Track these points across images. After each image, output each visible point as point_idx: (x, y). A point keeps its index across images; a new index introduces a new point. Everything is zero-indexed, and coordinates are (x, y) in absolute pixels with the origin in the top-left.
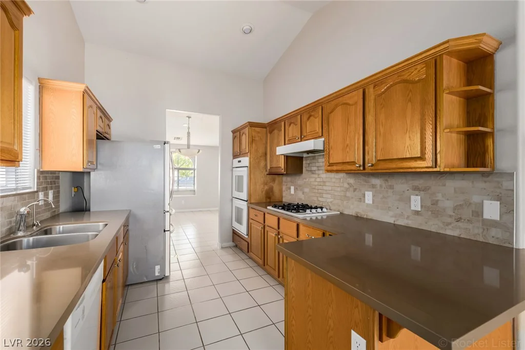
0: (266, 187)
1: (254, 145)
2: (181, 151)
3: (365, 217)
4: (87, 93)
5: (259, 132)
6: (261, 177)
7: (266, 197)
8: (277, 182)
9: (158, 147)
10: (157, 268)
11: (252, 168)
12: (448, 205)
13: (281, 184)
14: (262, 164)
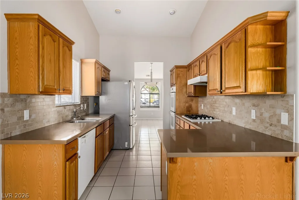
0: (187, 105)
1: (179, 79)
2: (147, 83)
3: (233, 123)
4: (97, 63)
5: (182, 71)
6: (184, 98)
7: (187, 111)
8: (194, 101)
9: (126, 83)
10: (126, 143)
11: (177, 93)
12: (266, 115)
13: (197, 102)
14: (184, 90)
